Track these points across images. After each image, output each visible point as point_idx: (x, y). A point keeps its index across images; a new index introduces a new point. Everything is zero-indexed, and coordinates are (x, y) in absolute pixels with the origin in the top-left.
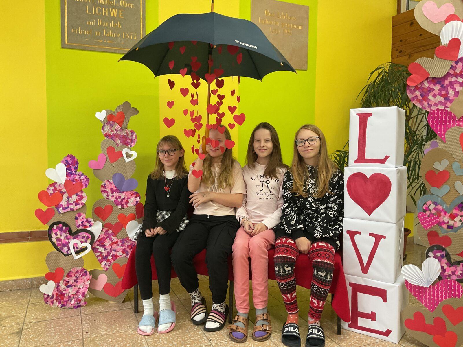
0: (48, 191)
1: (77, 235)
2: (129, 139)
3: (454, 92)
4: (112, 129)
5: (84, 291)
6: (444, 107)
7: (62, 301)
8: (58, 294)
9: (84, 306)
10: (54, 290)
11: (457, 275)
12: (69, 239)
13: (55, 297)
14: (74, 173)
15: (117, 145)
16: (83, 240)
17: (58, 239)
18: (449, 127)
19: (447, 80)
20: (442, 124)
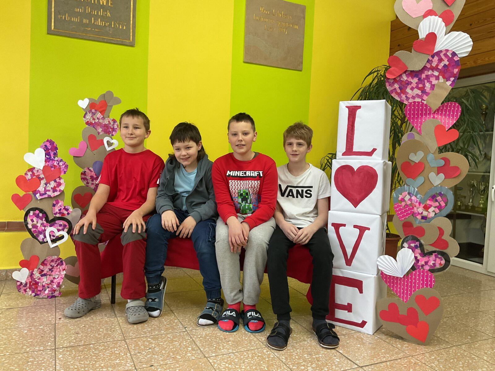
0: (26, 176)
1: (54, 222)
2: (111, 128)
3: (430, 85)
4: (94, 117)
5: (59, 281)
6: (421, 100)
7: (35, 290)
8: (31, 282)
9: (58, 297)
10: (28, 277)
11: (429, 265)
12: (45, 226)
13: (28, 285)
14: (53, 158)
15: (99, 133)
16: (60, 228)
17: (35, 226)
18: (425, 120)
19: (424, 73)
20: (418, 116)
